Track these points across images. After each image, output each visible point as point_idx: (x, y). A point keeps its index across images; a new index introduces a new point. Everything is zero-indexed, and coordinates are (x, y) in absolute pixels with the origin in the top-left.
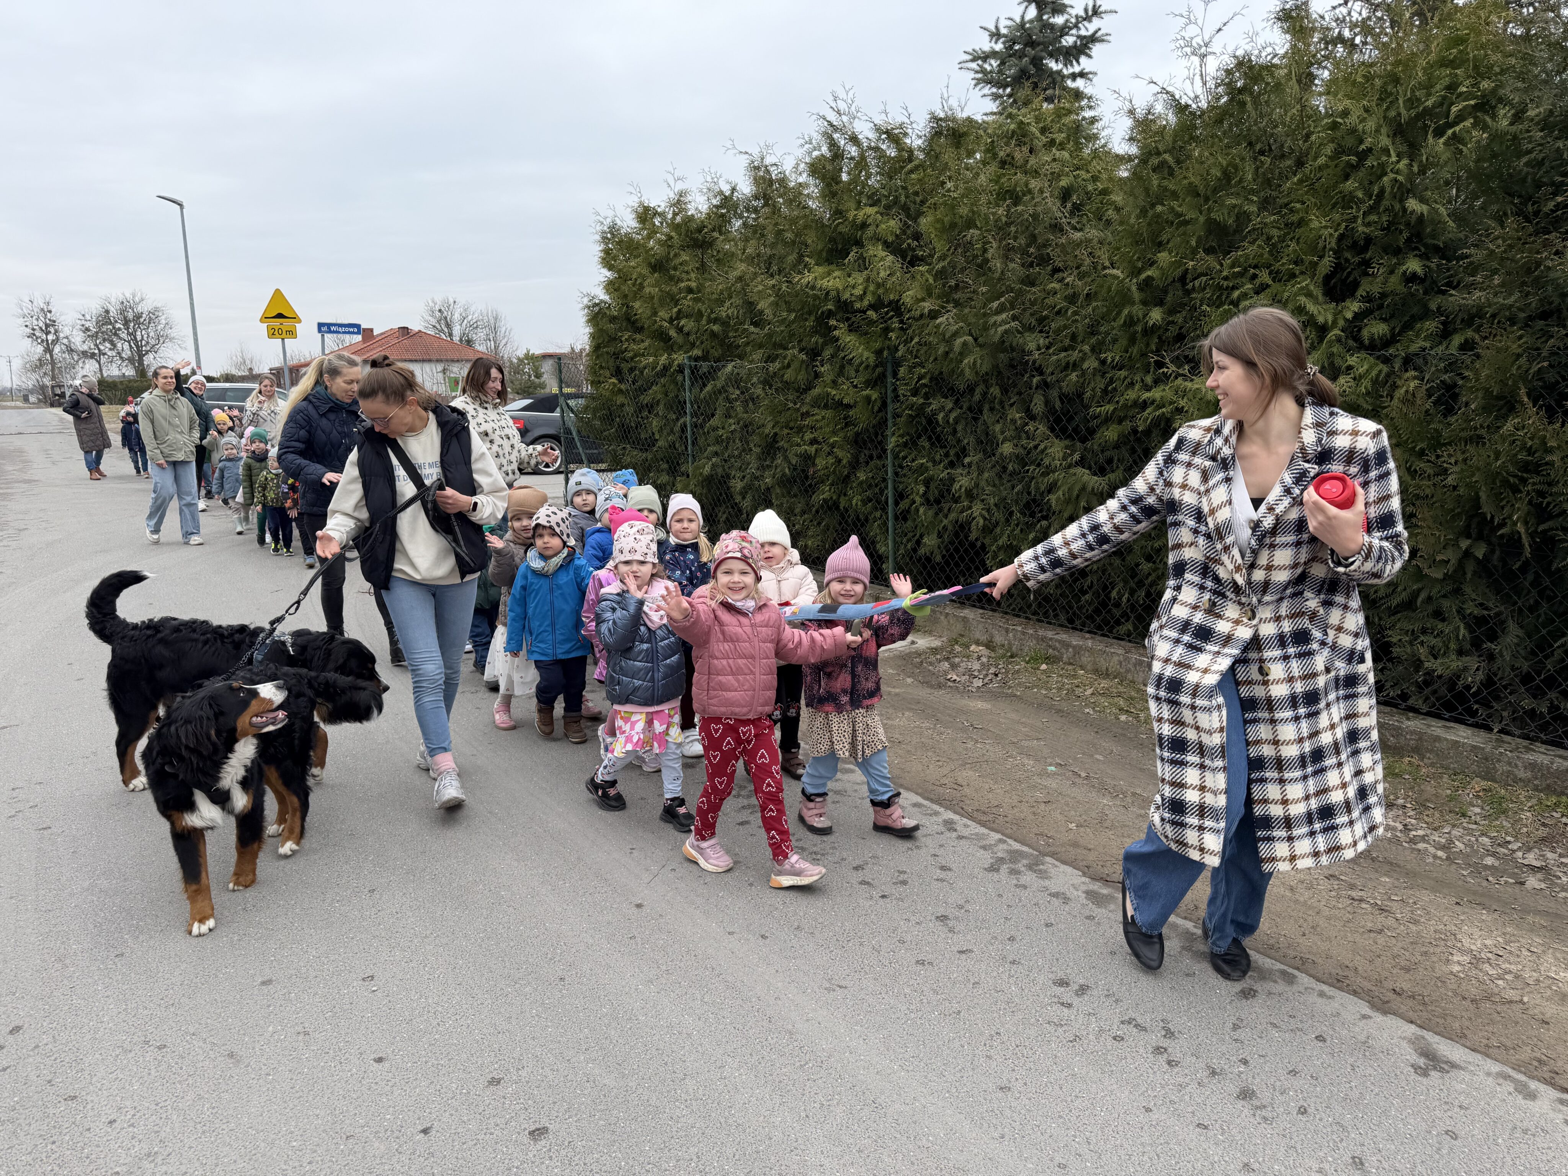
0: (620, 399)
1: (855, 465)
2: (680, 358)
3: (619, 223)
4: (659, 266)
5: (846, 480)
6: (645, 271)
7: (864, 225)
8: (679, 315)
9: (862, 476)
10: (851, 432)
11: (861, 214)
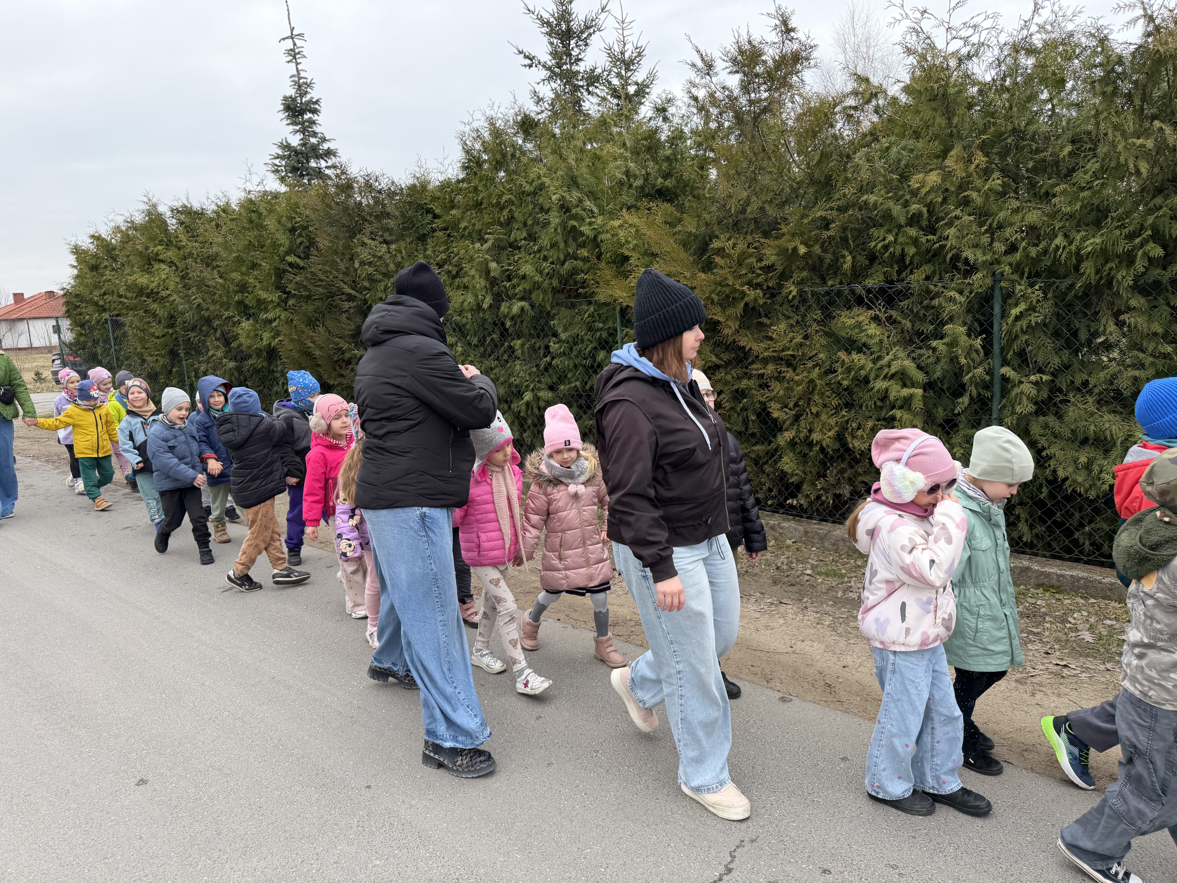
0: (82, 339)
1: (173, 366)
2: (106, 315)
3: (80, 243)
4: (94, 268)
5: (170, 372)
6: (87, 271)
7: (157, 254)
8: (105, 294)
9: (174, 370)
10: (168, 349)
11: (156, 250)
